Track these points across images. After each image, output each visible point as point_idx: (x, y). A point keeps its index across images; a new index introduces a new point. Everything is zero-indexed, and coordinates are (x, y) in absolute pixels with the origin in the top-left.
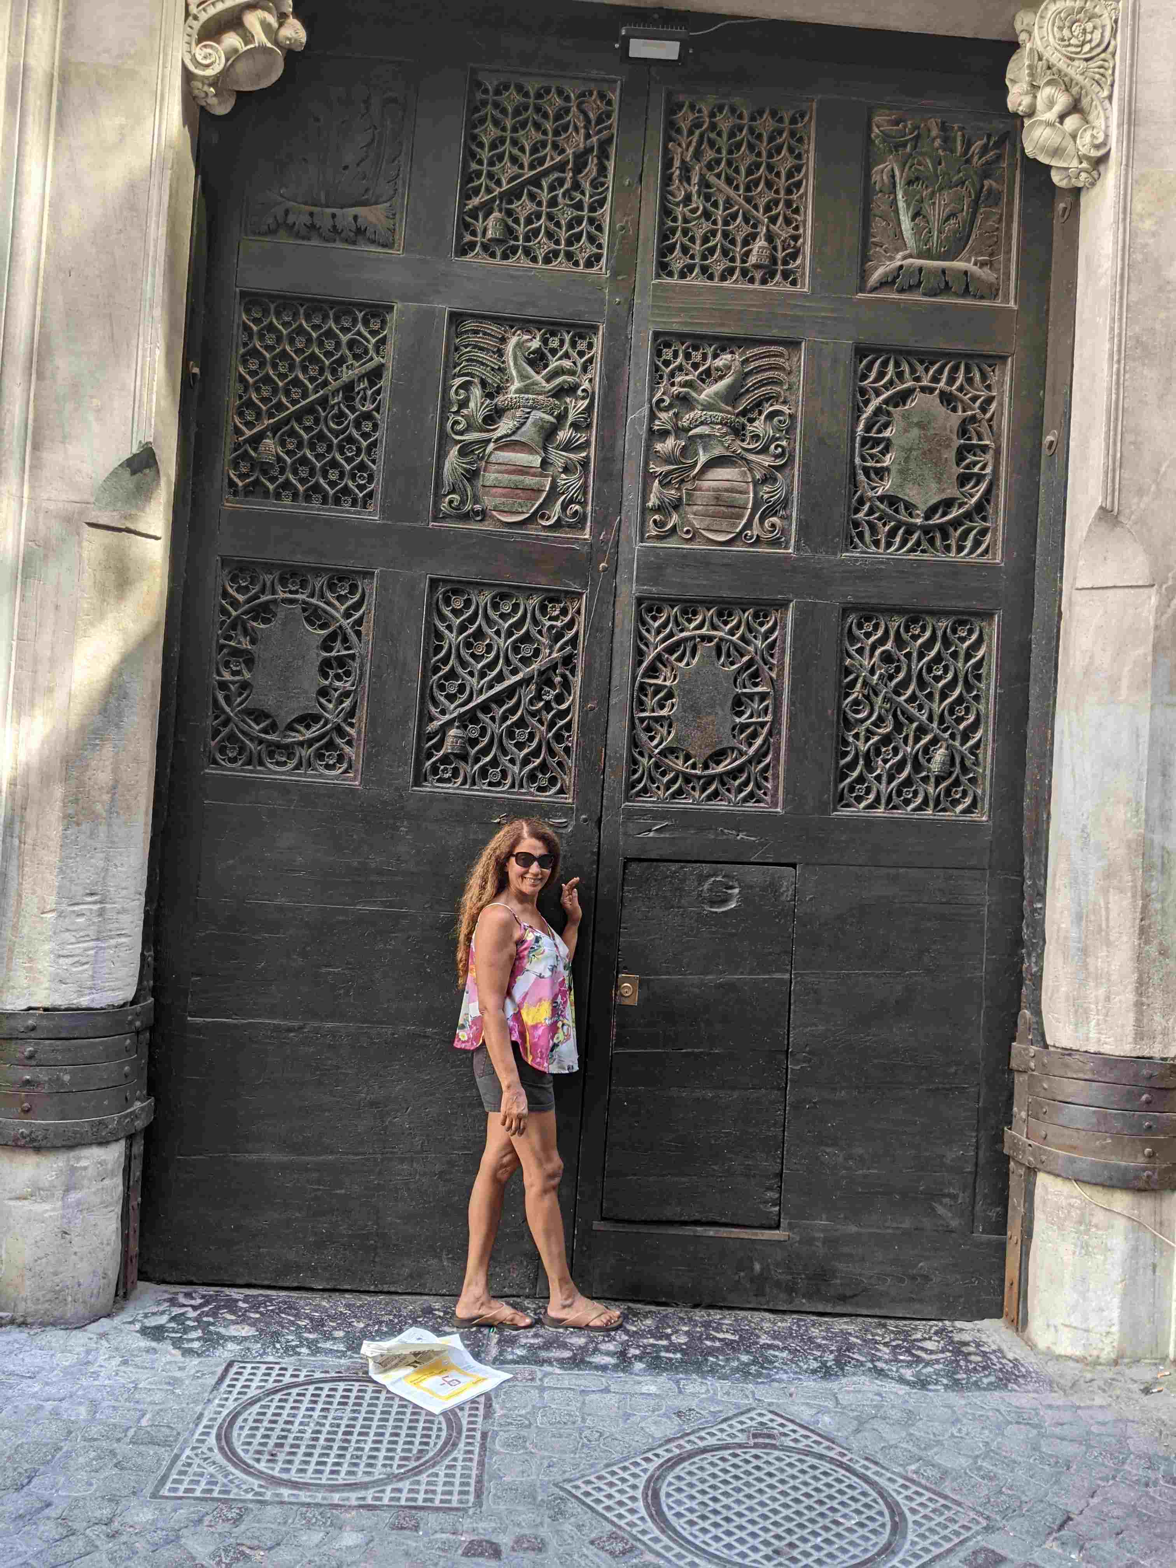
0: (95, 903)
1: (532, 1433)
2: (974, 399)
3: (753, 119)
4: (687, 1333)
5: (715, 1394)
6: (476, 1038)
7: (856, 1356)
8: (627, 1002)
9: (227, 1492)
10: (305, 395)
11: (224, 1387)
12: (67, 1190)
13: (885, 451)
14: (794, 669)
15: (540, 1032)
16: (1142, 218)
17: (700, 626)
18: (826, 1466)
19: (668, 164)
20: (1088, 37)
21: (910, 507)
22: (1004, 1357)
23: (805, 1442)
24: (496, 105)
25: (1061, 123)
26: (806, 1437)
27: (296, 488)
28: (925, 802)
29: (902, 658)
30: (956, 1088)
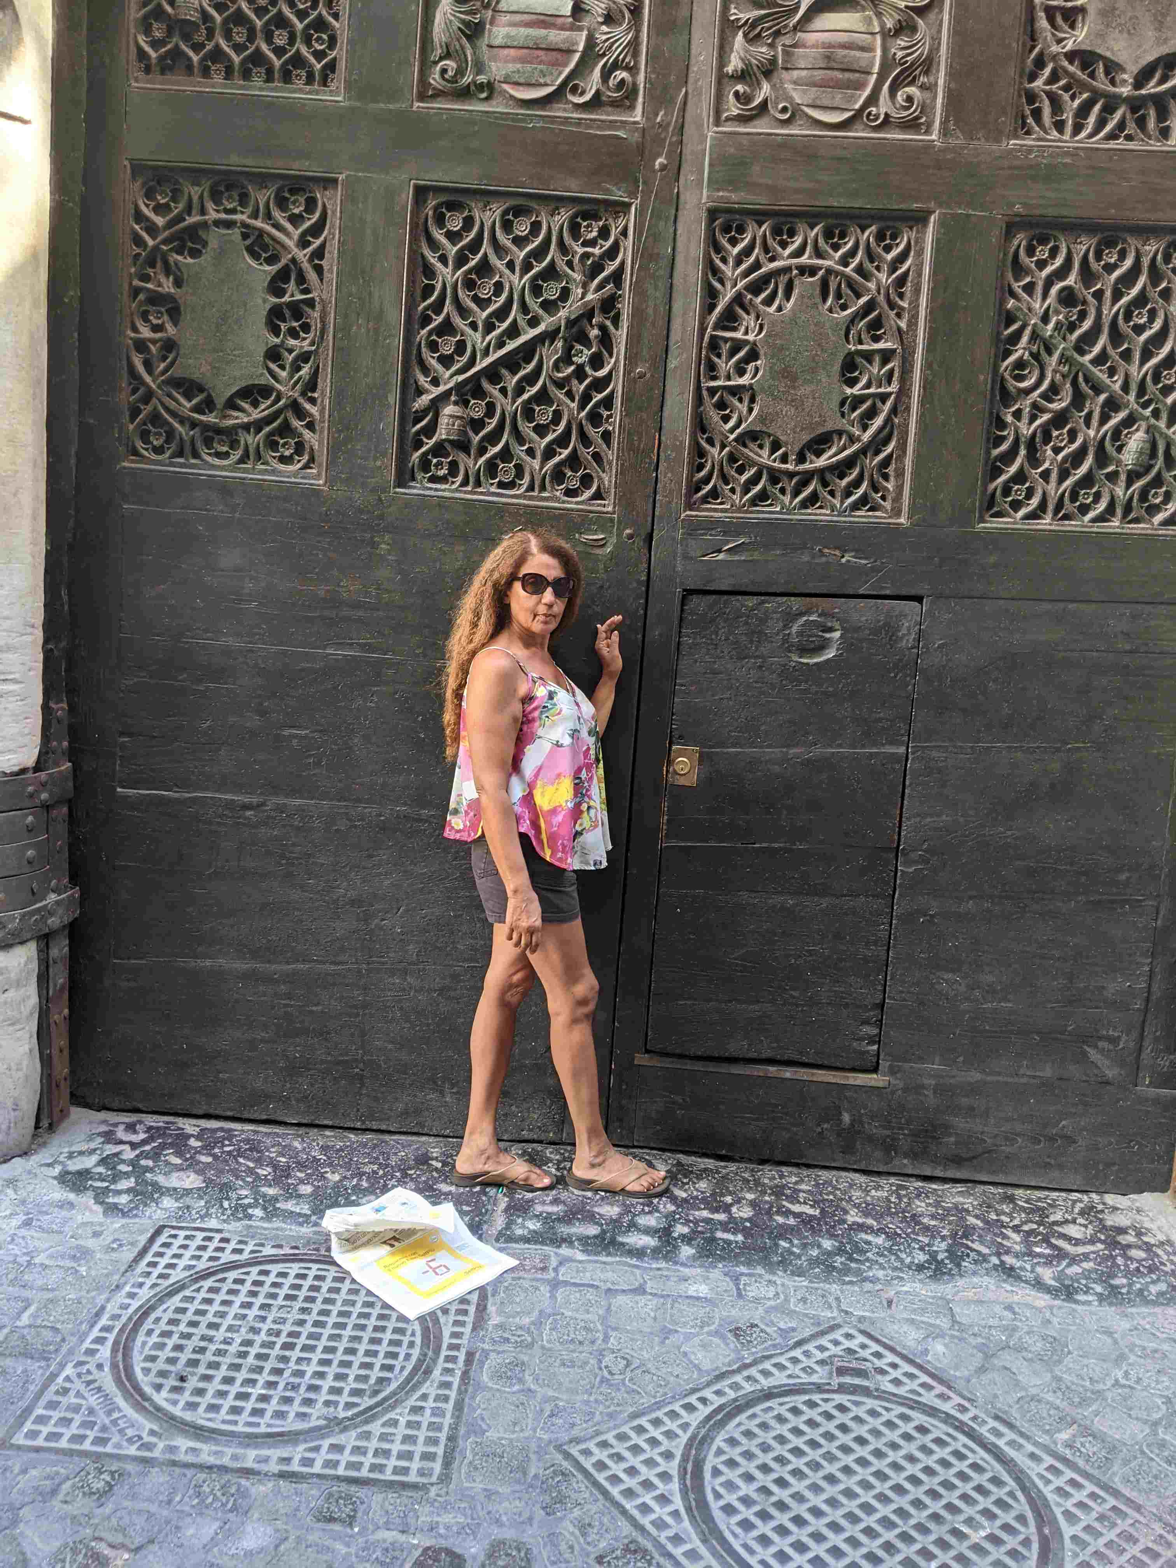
1: (533, 1358)
4: (753, 1204)
5: (787, 1300)
6: (474, 827)
7: (976, 1246)
8: (682, 781)
9: (105, 1442)
11: (142, 1266)
14: (932, 316)
15: (560, 818)
17: (799, 253)
21: (1112, 68)
23: (910, 1384)
27: (229, 59)
28: (1111, 509)
29: (1090, 298)
30: (1126, 901)
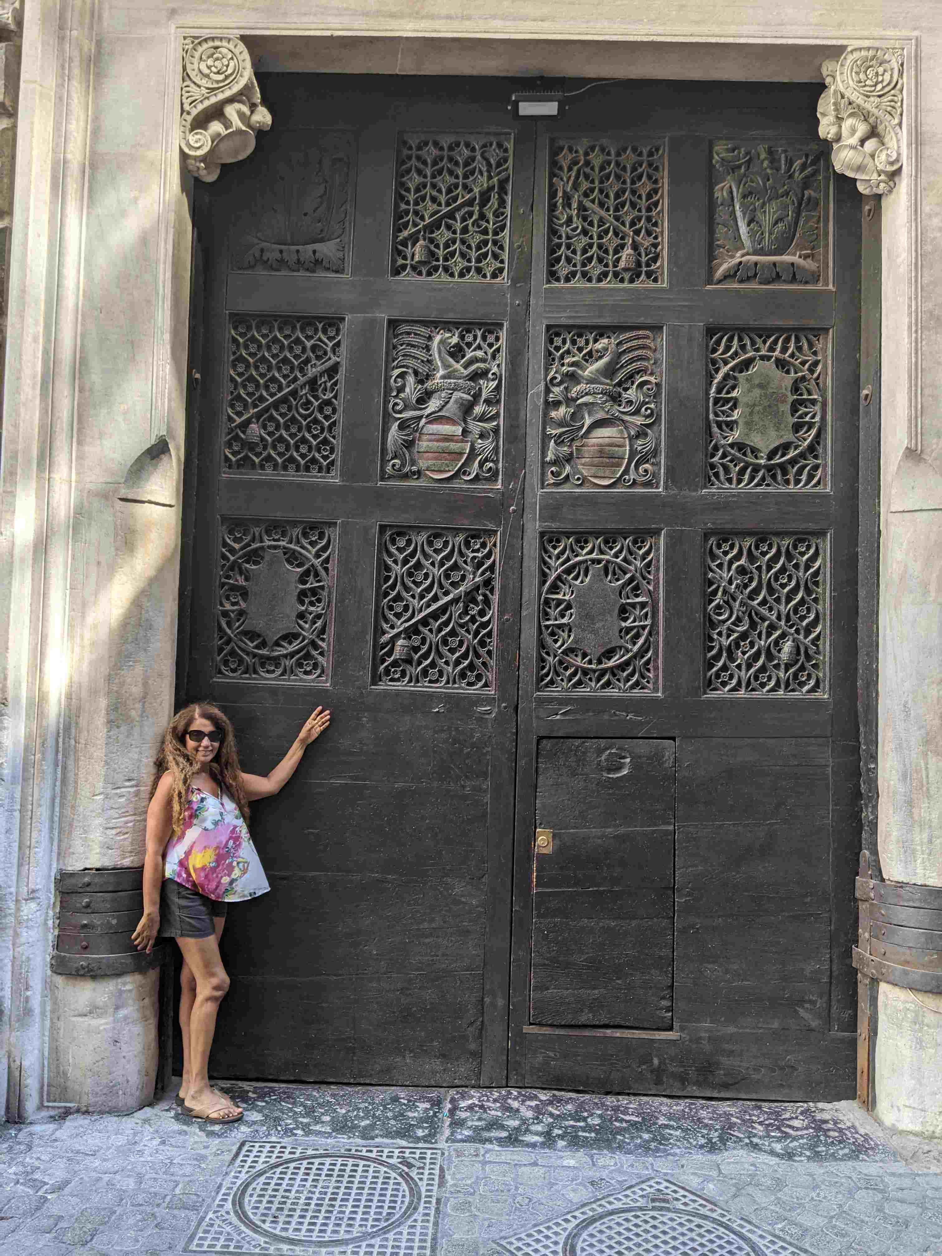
0: (132, 786)
1: (475, 1200)
2: (803, 363)
3: (618, 154)
4: (600, 1116)
5: (622, 1166)
7: (736, 1133)
8: (544, 851)
9: (240, 1247)
10: (280, 389)
11: (238, 1162)
12: (117, 1008)
13: (735, 406)
14: (667, 583)
16: (930, 216)
17: (591, 552)
18: (709, 1225)
19: (553, 194)
20: (880, 78)
21: (755, 451)
22: (857, 1133)
23: (693, 1205)
24: (419, 158)
25: (862, 146)
26: (694, 1201)
27: (275, 460)
28: (778, 684)
29: (754, 570)
30: (812, 915)
